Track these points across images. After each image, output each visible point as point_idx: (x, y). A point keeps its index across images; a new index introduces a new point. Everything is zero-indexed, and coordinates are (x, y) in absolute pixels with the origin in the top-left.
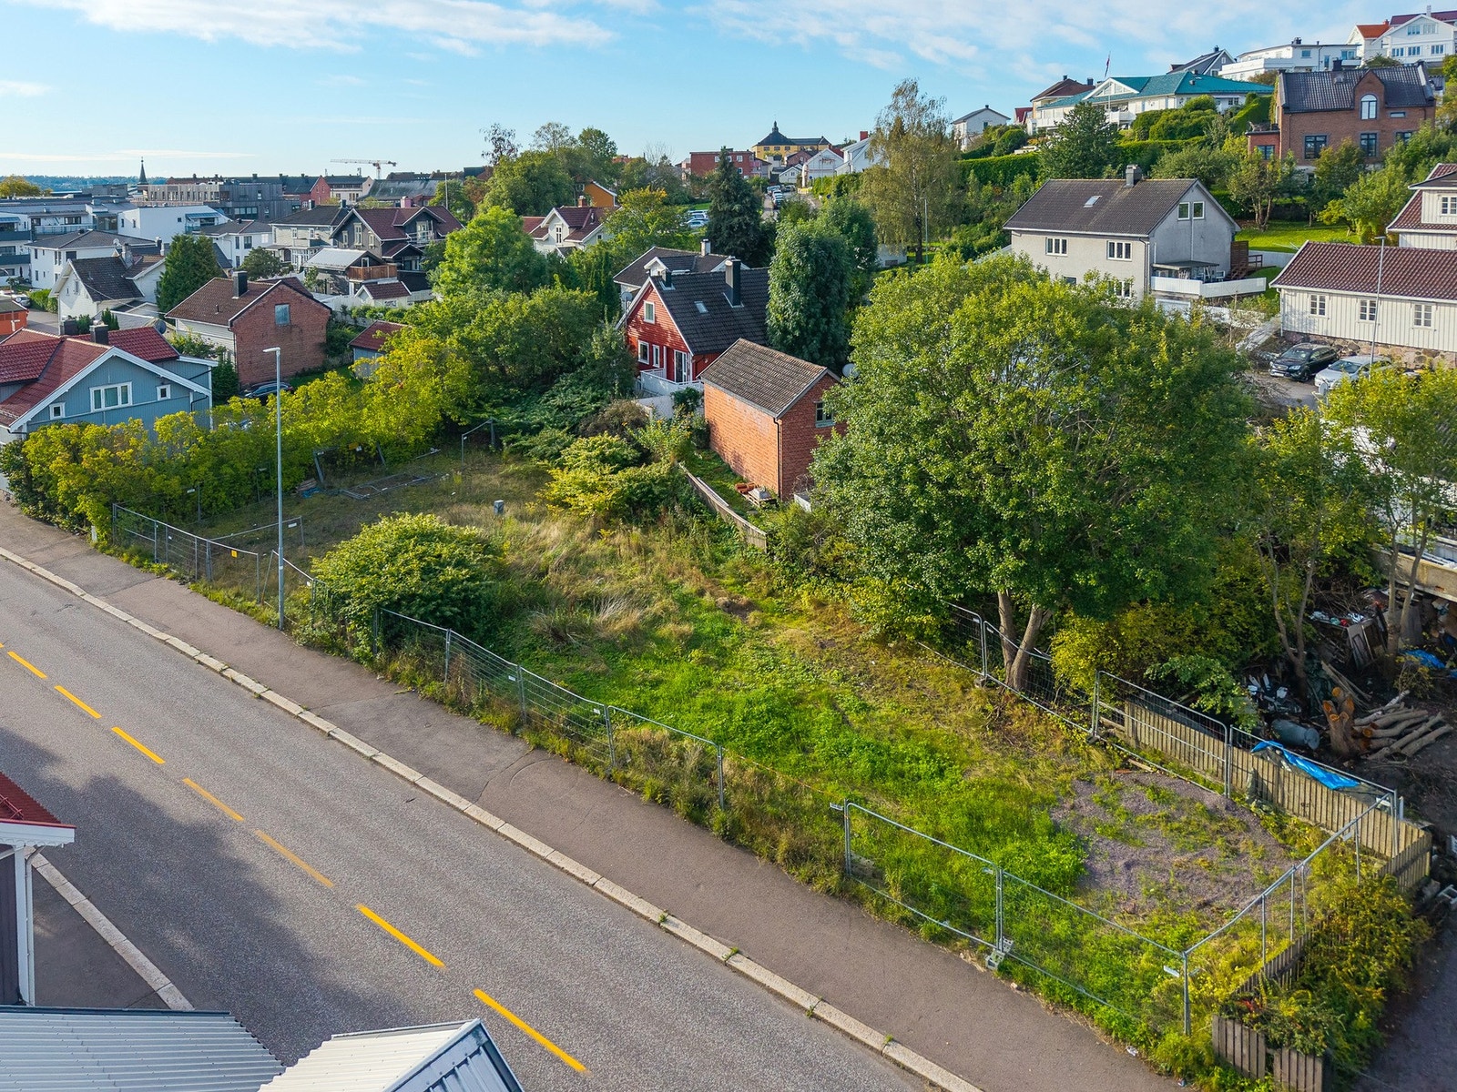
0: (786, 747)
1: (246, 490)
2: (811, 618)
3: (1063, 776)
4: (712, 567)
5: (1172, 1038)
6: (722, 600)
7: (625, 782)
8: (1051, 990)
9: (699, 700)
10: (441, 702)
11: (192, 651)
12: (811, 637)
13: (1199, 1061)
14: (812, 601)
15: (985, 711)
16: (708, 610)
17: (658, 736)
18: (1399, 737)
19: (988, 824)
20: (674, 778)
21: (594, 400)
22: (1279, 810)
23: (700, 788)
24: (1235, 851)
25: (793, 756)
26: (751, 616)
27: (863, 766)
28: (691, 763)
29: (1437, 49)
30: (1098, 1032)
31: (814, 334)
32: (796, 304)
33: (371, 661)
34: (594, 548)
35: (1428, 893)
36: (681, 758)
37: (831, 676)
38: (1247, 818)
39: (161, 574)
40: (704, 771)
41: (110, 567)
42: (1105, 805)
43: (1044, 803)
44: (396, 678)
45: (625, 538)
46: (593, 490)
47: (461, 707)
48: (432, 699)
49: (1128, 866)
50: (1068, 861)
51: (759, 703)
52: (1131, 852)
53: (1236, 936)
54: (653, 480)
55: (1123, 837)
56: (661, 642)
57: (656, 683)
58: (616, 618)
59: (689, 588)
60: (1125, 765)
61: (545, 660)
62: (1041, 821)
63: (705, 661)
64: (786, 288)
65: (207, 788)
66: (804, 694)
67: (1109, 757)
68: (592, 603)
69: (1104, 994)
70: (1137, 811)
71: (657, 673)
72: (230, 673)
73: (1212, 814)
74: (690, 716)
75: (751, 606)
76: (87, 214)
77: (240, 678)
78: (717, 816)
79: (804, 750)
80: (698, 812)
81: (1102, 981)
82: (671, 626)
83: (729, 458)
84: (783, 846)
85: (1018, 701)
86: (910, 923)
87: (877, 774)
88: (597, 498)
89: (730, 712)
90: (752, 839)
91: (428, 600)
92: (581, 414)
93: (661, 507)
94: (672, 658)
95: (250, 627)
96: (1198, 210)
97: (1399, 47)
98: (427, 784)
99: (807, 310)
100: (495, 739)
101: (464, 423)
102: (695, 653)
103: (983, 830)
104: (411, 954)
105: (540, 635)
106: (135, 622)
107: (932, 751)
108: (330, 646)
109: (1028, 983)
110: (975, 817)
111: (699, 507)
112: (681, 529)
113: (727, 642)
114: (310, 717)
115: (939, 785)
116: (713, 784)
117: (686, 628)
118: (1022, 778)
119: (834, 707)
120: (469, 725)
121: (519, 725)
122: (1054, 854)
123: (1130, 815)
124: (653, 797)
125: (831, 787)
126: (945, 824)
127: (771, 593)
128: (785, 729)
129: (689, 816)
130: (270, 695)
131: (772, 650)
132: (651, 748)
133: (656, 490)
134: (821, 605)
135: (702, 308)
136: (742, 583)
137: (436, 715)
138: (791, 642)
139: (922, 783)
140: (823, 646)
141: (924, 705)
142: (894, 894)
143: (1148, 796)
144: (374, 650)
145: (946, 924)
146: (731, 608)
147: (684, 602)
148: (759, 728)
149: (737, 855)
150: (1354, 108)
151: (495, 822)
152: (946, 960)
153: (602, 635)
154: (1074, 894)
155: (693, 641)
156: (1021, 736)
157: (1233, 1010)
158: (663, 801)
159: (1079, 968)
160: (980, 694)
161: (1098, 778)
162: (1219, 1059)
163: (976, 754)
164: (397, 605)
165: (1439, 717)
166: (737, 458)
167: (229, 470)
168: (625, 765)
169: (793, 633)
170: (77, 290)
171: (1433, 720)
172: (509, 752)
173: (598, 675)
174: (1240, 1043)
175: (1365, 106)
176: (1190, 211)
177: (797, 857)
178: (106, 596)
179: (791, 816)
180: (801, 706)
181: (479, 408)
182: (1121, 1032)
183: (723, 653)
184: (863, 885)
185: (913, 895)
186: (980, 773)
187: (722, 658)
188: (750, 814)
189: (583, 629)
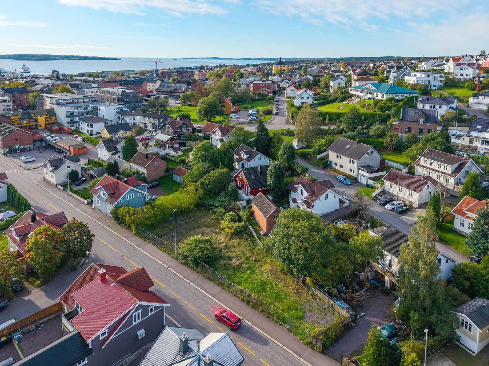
0: (262, 292)
1: (160, 221)
2: (270, 264)
3: (305, 300)
4: (252, 250)
5: (307, 340)
6: (254, 259)
7: (237, 296)
8: (294, 333)
9: (249, 281)
10: (206, 278)
11: (161, 263)
12: (269, 269)
13: (309, 343)
14: (270, 261)
15: (296, 287)
16: (251, 261)
17: (242, 288)
18: (360, 297)
19: (291, 308)
20: (245, 297)
21: (229, 200)
22: (334, 309)
23: (249, 299)
24: (326, 315)
25: (264, 294)
26: (259, 263)
27: (274, 296)
28: (247, 294)
29: (468, 75)
30: (298, 339)
31: (277, 187)
32: (273, 181)
33: (193, 268)
34: (230, 243)
35: (350, 324)
36: (246, 293)
37: (272, 278)
38: (330, 310)
39: (149, 243)
40: (249, 295)
41: (138, 240)
42: (310, 306)
43: (301, 305)
44: (198, 272)
45: (236, 241)
46: (229, 228)
47: (209, 279)
48: (205, 277)
49: (310, 316)
50: (301, 315)
51: (259, 283)
52: (311, 314)
53: (321, 328)
54: (241, 227)
55: (311, 311)
56: (243, 268)
57: (242, 277)
58: (235, 262)
59: (248, 255)
60: (315, 299)
61: (223, 271)
62: (299, 308)
63: (250, 273)
64: (271, 176)
65: (172, 292)
66: (267, 281)
67: (313, 298)
68: (230, 258)
69: (301, 334)
70: (314, 307)
71: (242, 275)
72: (169, 268)
73: (325, 309)
74: (247, 284)
75: (259, 261)
76: (90, 106)
77: (171, 270)
78: (251, 304)
79: (265, 292)
80: (248, 303)
81: (301, 332)
82: (244, 265)
83: (257, 220)
84: (260, 309)
85: (301, 286)
86: (277, 322)
87: (276, 298)
88: (231, 231)
89: (254, 284)
90: (256, 308)
91: (202, 258)
92: (227, 204)
93: (243, 234)
94: (245, 272)
95: (170, 258)
96: (372, 153)
97: (457, 73)
98: (206, 294)
99: (275, 182)
100: (216, 286)
101: (202, 204)
102: (249, 271)
103: (290, 309)
104: (208, 321)
105: (222, 265)
106: (148, 255)
107: (285, 294)
108: (186, 264)
109: (291, 332)
110: (289, 306)
111: (251, 235)
112: (247, 239)
113: (254, 269)
114: (185, 279)
115: (286, 300)
116: (250, 298)
117: (247, 265)
118: (299, 300)
119: (271, 284)
120: (211, 283)
121: (220, 284)
122: (300, 313)
123: (313, 308)
124: (241, 299)
125: (269, 300)
126: (285, 308)
127: (263, 258)
128: (263, 288)
129: (247, 303)
130: (177, 274)
131: (262, 271)
132: (241, 290)
133: (242, 229)
134: (272, 261)
135: (253, 177)
136: (258, 255)
137: (206, 280)
138: (265, 270)
139: (283, 300)
140: (271, 271)
141: (286, 285)
142: (275, 318)
143: (317, 305)
144: (194, 266)
145: (282, 323)
146: (255, 261)
147: (247, 259)
148: (258, 288)
149: (253, 310)
150: (418, 121)
151: (218, 302)
152: (281, 328)
153: (233, 266)
154: (301, 320)
155: (248, 268)
156: (300, 293)
157: (313, 337)
158: (243, 300)
159: (298, 330)
160: (295, 284)
161: (310, 301)
162: (312, 343)
163: (292, 295)
164: (197, 259)
165: (369, 294)
166: (259, 221)
167: (158, 218)
168: (237, 293)
169: (266, 267)
170: (103, 148)
171: (368, 294)
172: (219, 289)
173: (232, 275)
174: (314, 341)
175: (421, 121)
176: (370, 153)
177: (262, 311)
178: (140, 247)
179: (262, 304)
180: (266, 284)
181: (205, 200)
182: (301, 339)
183: (254, 271)
184: (271, 316)
185: (278, 318)
186: (292, 299)
187: (253, 273)
188: (256, 304)
189: (229, 264)
